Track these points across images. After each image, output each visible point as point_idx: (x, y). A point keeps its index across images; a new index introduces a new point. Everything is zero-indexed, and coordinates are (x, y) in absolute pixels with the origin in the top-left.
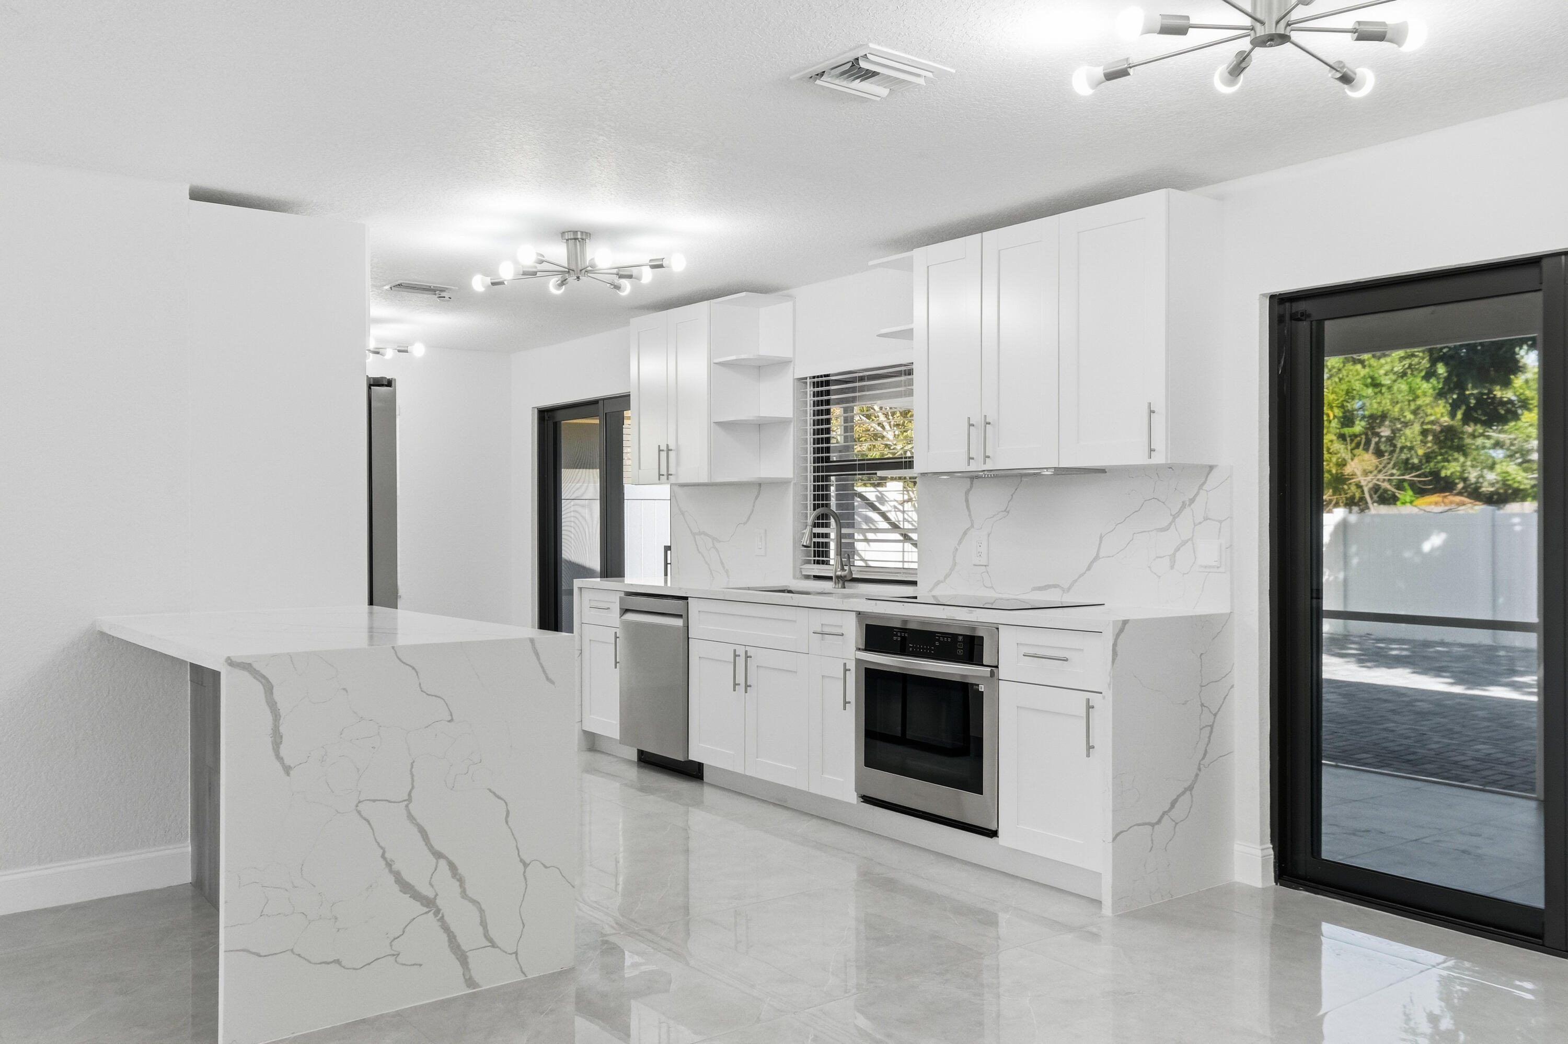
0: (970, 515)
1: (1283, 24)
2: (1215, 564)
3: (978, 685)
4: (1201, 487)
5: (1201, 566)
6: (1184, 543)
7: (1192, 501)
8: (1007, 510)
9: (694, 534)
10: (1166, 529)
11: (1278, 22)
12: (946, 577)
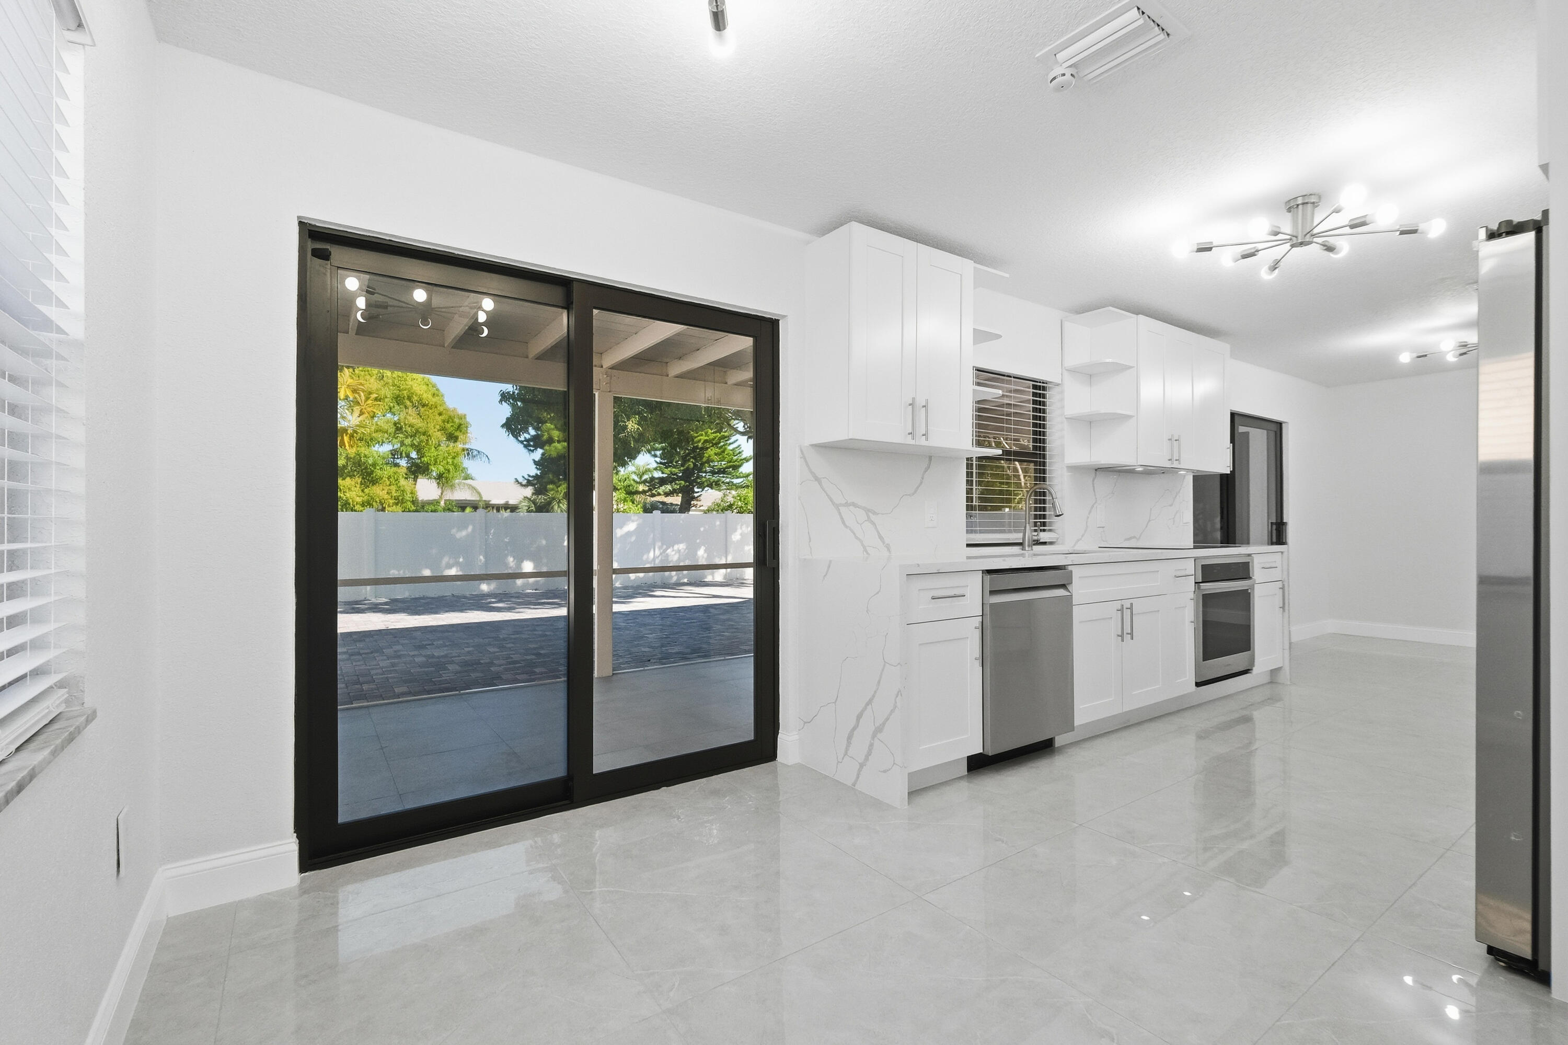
3: (1249, 589)
9: (837, 506)
12: (1082, 536)
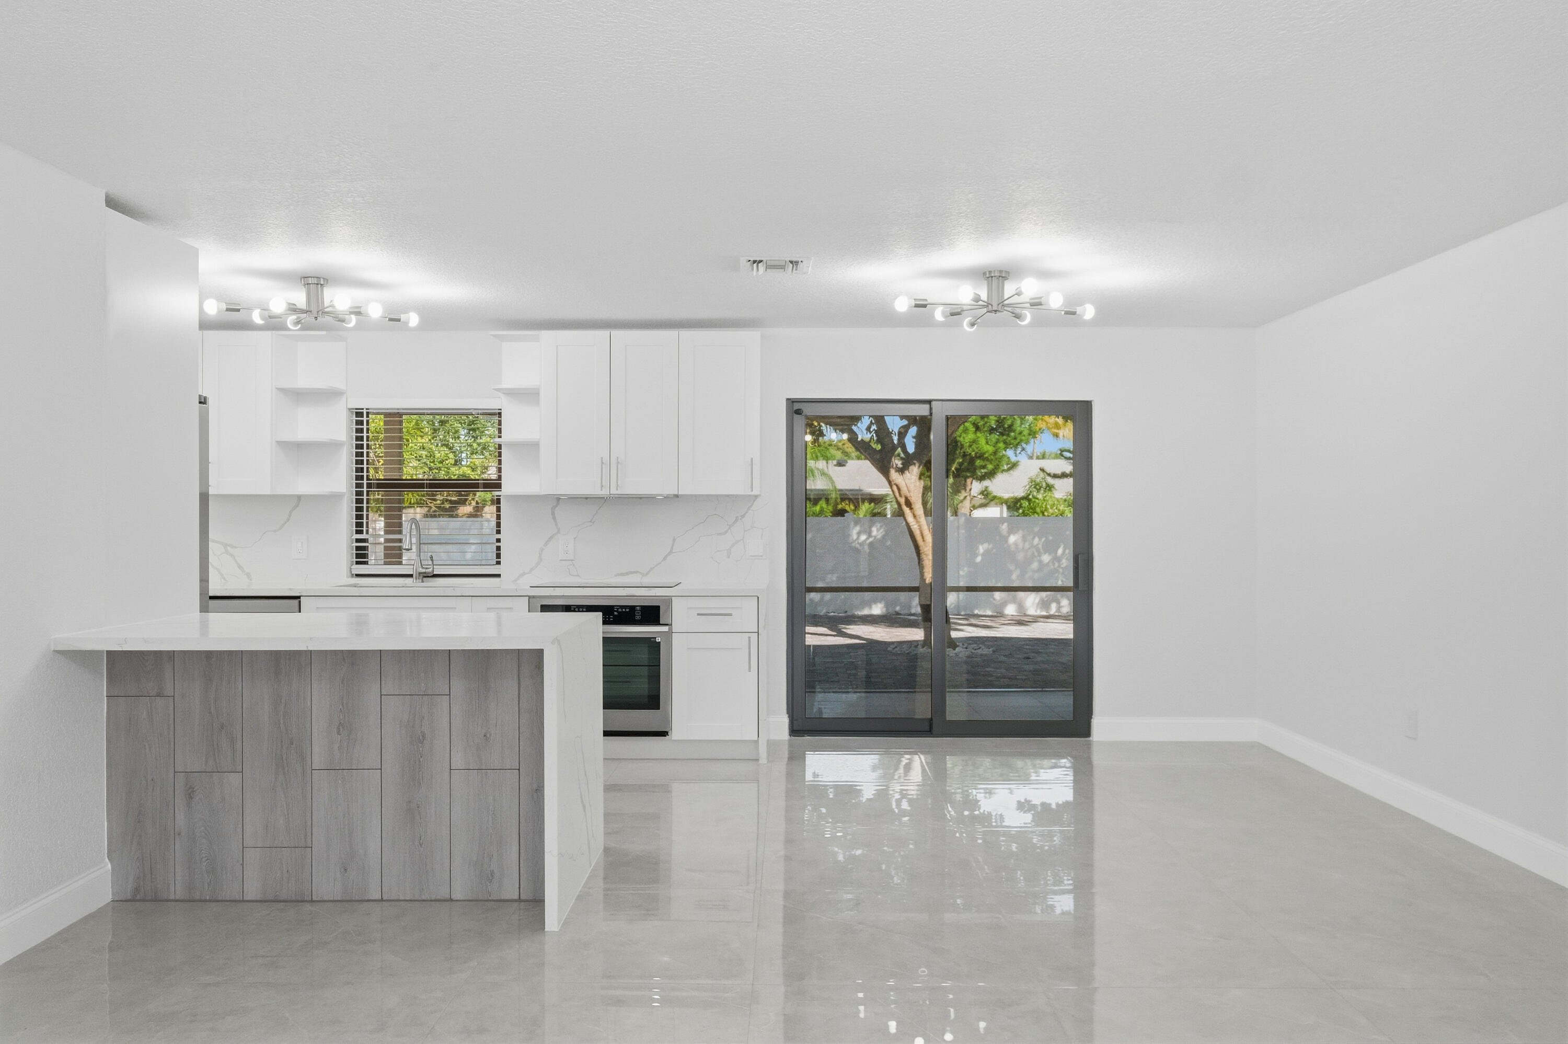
0: (556, 525)
1: (1000, 305)
2: (761, 554)
3: (655, 638)
4: (749, 509)
5: (751, 556)
6: (737, 542)
7: (743, 516)
8: (593, 521)
10: (725, 533)
11: (998, 305)
